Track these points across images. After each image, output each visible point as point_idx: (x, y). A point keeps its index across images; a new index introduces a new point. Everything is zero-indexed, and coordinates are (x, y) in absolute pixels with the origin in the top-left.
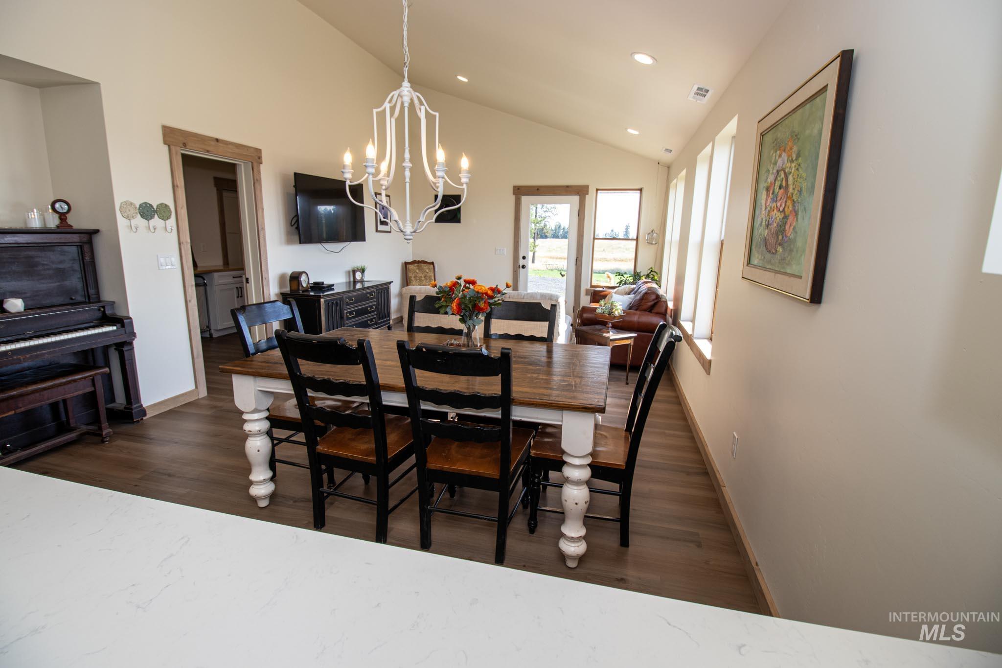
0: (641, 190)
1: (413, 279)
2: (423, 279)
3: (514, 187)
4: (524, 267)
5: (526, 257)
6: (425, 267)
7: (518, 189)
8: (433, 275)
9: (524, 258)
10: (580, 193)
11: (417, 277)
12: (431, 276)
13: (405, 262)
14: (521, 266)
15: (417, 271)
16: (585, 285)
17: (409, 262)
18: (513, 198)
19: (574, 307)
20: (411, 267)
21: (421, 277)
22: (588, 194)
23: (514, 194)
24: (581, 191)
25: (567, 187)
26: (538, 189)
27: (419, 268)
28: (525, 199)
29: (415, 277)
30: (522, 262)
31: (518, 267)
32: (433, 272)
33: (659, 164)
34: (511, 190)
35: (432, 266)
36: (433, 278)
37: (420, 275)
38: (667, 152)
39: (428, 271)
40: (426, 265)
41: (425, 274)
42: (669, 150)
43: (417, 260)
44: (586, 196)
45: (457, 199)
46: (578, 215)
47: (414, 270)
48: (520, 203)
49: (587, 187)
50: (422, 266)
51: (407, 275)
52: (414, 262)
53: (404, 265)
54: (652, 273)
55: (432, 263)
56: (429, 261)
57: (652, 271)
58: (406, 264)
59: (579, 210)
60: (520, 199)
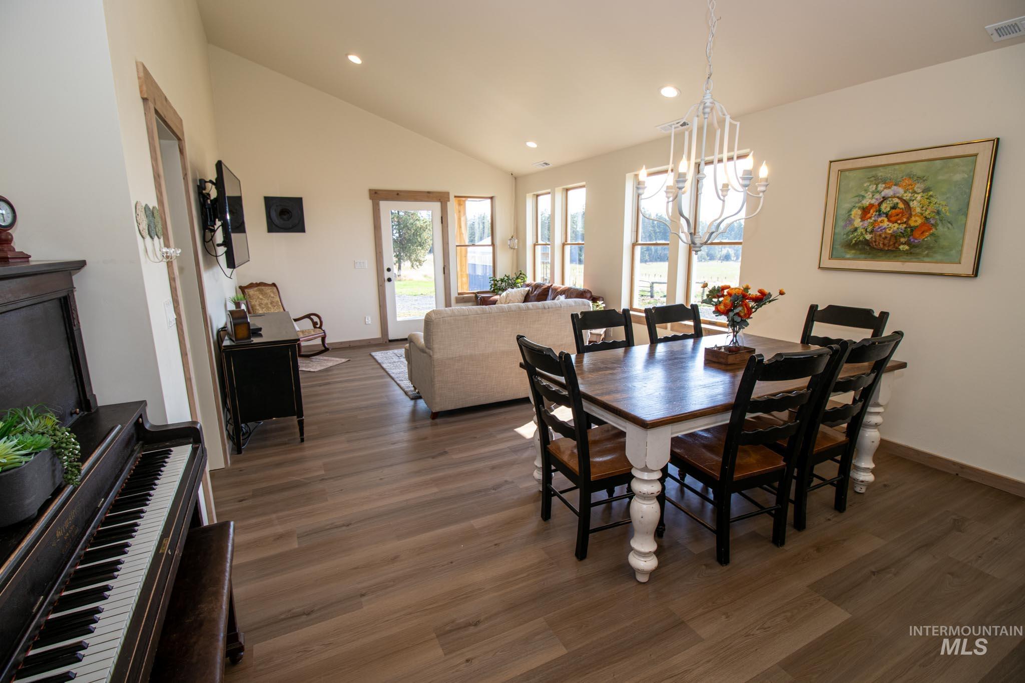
0: (492, 198)
1: (258, 308)
2: (270, 306)
3: (370, 191)
4: (389, 280)
5: (391, 271)
6: (268, 290)
7: (376, 193)
8: (279, 299)
10: (441, 200)
11: (262, 304)
12: (278, 301)
13: (241, 287)
14: (386, 279)
15: (261, 297)
16: (454, 295)
17: (245, 285)
18: (369, 203)
20: (251, 292)
21: (267, 304)
22: (449, 201)
23: (370, 199)
24: (442, 198)
25: (429, 192)
26: (398, 194)
27: (261, 292)
28: (383, 204)
29: (260, 305)
30: (387, 275)
31: (383, 280)
32: (278, 296)
33: (512, 174)
34: (367, 195)
35: (275, 288)
36: (280, 304)
37: (265, 302)
38: (541, 165)
39: (272, 295)
40: (267, 288)
41: (271, 300)
42: (546, 164)
43: (254, 282)
44: (448, 203)
45: (298, 202)
46: (441, 223)
47: (254, 295)
48: (379, 210)
49: (448, 193)
50: (263, 290)
51: (249, 303)
52: (251, 286)
53: (239, 290)
54: (521, 276)
55: (274, 285)
56: (270, 283)
57: (521, 274)
58: (242, 289)
59: (442, 217)
60: (378, 205)
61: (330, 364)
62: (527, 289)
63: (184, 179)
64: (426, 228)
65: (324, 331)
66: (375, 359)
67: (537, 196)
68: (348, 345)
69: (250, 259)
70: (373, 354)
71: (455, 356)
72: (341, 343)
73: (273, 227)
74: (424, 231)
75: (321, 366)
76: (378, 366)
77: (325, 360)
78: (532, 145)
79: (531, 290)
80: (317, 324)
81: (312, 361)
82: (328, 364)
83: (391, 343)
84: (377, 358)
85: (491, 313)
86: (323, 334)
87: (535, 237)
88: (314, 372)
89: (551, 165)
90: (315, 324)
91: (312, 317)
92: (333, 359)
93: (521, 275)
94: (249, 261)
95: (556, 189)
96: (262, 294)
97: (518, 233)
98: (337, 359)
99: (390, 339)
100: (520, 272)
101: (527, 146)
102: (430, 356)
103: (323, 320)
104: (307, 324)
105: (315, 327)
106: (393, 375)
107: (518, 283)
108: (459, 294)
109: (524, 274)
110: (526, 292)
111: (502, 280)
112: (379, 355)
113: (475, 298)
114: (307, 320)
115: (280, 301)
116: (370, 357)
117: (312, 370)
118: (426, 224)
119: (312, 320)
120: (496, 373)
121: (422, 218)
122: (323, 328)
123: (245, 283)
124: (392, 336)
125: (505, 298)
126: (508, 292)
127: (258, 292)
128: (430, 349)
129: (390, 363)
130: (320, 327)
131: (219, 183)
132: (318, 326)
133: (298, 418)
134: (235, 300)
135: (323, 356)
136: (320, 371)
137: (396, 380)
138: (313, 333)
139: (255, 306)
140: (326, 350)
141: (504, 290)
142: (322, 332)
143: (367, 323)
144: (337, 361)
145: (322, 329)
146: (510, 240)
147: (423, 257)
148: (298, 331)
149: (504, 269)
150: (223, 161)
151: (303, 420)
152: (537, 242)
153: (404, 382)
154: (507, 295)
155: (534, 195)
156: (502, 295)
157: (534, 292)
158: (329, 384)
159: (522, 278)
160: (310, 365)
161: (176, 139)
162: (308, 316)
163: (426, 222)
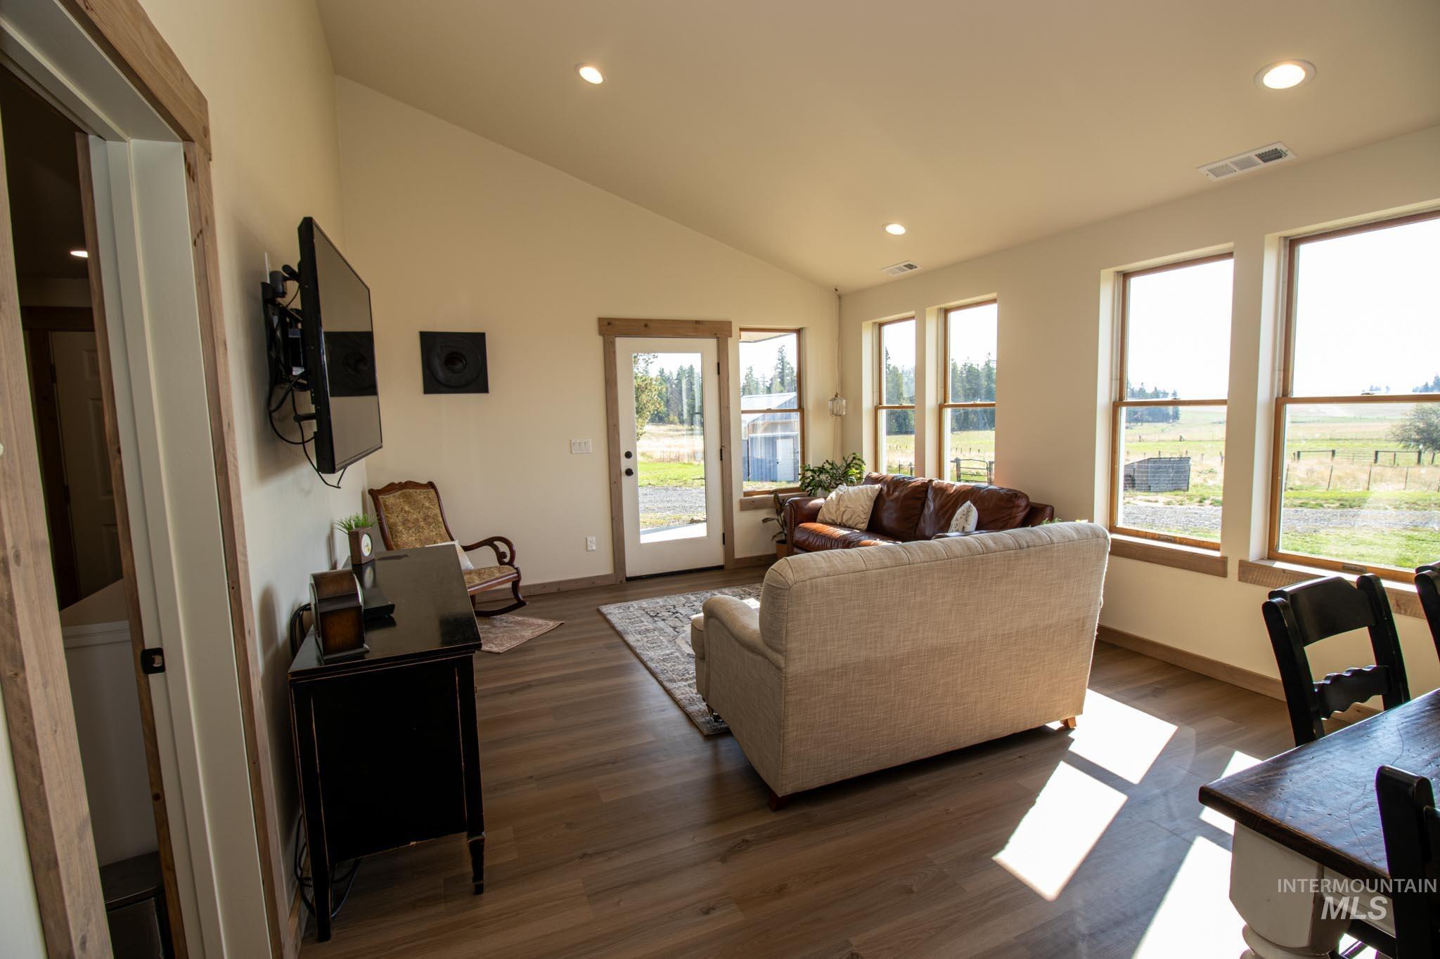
0: (799, 331)
2: (422, 524)
3: (600, 320)
4: (629, 472)
5: (633, 453)
6: (419, 495)
7: (609, 324)
8: (438, 511)
9: (628, 455)
10: (718, 335)
11: (407, 520)
12: (436, 515)
13: (371, 492)
14: (623, 470)
15: (407, 508)
16: (739, 491)
17: (380, 488)
18: (598, 342)
19: (724, 534)
20: (390, 499)
21: (417, 520)
22: (731, 336)
23: (600, 334)
24: (719, 331)
25: (697, 322)
26: (646, 326)
27: (408, 498)
28: (621, 343)
29: (404, 524)
30: (625, 464)
31: (619, 473)
32: (437, 505)
33: (836, 290)
34: (594, 326)
35: (432, 491)
36: (441, 519)
37: (415, 516)
38: (900, 269)
39: (427, 504)
40: (418, 491)
41: (424, 513)
42: (910, 267)
43: (397, 482)
44: (729, 339)
45: (477, 341)
46: (716, 372)
47: (395, 505)
48: (614, 352)
49: (730, 323)
50: (410, 495)
51: (384, 521)
52: (391, 488)
53: (369, 497)
54: (854, 462)
55: (431, 485)
56: (424, 482)
57: (854, 458)
58: (374, 494)
59: (718, 364)
60: (613, 343)
61: (528, 634)
62: (877, 486)
63: (195, 243)
64: (646, 389)
65: (517, 569)
66: (608, 621)
67: (881, 325)
68: (554, 590)
69: (384, 443)
70: (605, 609)
71: (832, 666)
72: (544, 585)
73: (433, 384)
74: (643, 392)
75: (511, 638)
76: (618, 640)
77: (518, 623)
78: (896, 229)
79: (885, 489)
80: (505, 557)
81: (494, 626)
82: (523, 633)
83: (631, 583)
84: (614, 619)
85: (913, 564)
86: (516, 575)
87: (876, 395)
88: (499, 653)
89: (919, 268)
90: (501, 556)
91: (496, 543)
92: (532, 620)
93: (856, 461)
94: (381, 447)
95: (928, 309)
96: (410, 503)
97: (845, 388)
98: (540, 621)
99: (628, 575)
100: (853, 456)
101: (887, 233)
102: (779, 668)
103: (515, 548)
104: (487, 557)
105: (501, 563)
106: (652, 665)
107: (851, 475)
108: (747, 494)
109: (859, 459)
110: (877, 493)
111: (821, 470)
112: (614, 612)
113: (774, 500)
114: (488, 550)
115: (440, 515)
116: (599, 617)
117: (495, 649)
118: (646, 382)
119: (496, 548)
120: (916, 698)
121: (640, 375)
122: (516, 563)
123: (380, 484)
124: (631, 571)
125: (836, 503)
126: (841, 493)
127: (402, 500)
128: (778, 651)
129: (640, 633)
130: (511, 563)
131: (307, 273)
132: (507, 560)
133: (469, 836)
134: (350, 526)
135: (514, 614)
136: (510, 652)
137: (662, 677)
138: (498, 575)
139: (395, 524)
140: (520, 604)
141: (828, 489)
142: (515, 571)
143: (589, 548)
144: (540, 626)
145: (513, 566)
146: (833, 400)
147: (640, 429)
148: (470, 572)
149: (821, 452)
150: (314, 218)
151: (483, 840)
152: (880, 403)
153: (680, 684)
154: (840, 498)
155: (875, 323)
156: (829, 498)
157: (894, 492)
158: (528, 686)
159: (857, 466)
160: (491, 635)
161: (180, 139)
162: (490, 542)
163: (646, 380)
